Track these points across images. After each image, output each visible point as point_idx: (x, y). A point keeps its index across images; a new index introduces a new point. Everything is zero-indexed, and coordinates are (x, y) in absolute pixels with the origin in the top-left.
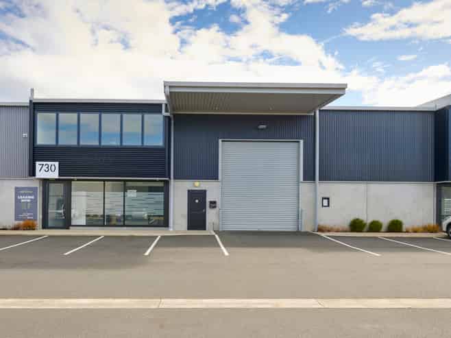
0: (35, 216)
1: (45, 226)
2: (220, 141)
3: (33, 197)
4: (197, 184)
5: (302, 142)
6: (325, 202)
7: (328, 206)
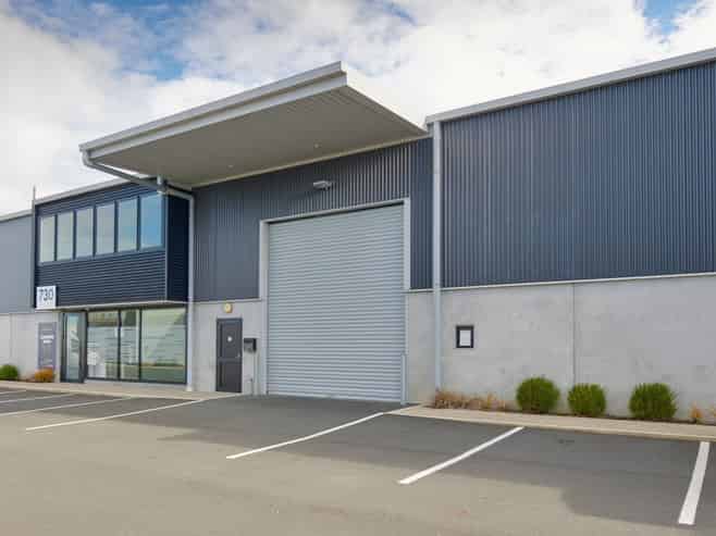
0: (54, 363)
1: (63, 379)
2: (262, 224)
3: (52, 337)
4: (227, 307)
5: (407, 201)
6: (465, 337)
7: (472, 346)
